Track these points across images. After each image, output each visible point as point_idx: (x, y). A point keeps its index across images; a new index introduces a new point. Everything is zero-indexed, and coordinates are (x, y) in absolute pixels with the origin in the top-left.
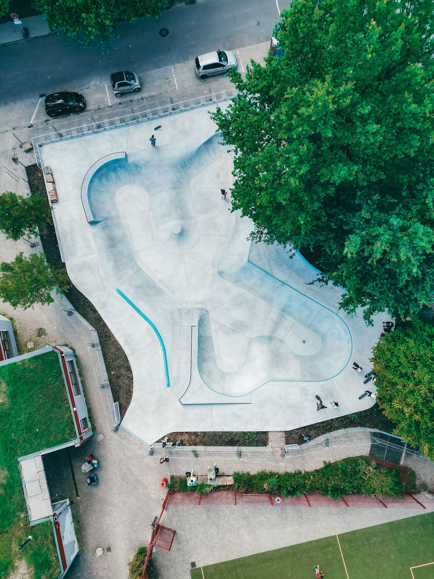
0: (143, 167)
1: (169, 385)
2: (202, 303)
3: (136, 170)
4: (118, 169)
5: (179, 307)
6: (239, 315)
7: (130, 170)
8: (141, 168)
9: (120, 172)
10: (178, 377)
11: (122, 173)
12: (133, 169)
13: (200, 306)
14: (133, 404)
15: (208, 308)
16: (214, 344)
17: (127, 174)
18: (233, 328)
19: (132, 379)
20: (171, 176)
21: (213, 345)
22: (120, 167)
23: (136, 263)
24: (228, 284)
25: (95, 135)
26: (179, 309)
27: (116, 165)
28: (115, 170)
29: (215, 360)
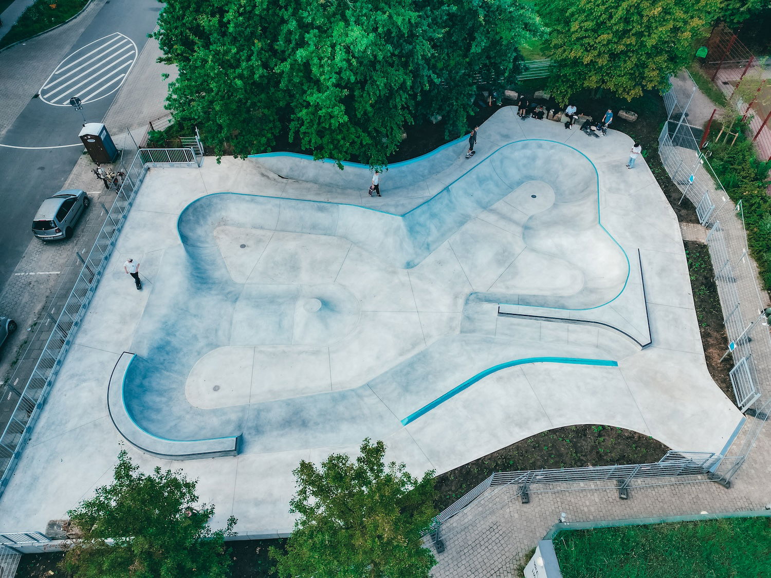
0: (169, 338)
1: (615, 364)
2: (456, 297)
3: (168, 353)
4: (146, 383)
5: (457, 332)
6: (484, 255)
7: (162, 364)
8: (168, 343)
9: (154, 384)
10: (597, 347)
11: (157, 381)
12: (162, 359)
13: (461, 301)
14: (660, 436)
15: (467, 290)
16: (534, 294)
17: (165, 372)
18: (507, 265)
19: (603, 426)
20: (210, 302)
21: (534, 296)
22: (145, 377)
23: (353, 390)
24: (430, 259)
25: (48, 407)
26: (461, 332)
27: (137, 381)
28: (144, 389)
29: (562, 297)
